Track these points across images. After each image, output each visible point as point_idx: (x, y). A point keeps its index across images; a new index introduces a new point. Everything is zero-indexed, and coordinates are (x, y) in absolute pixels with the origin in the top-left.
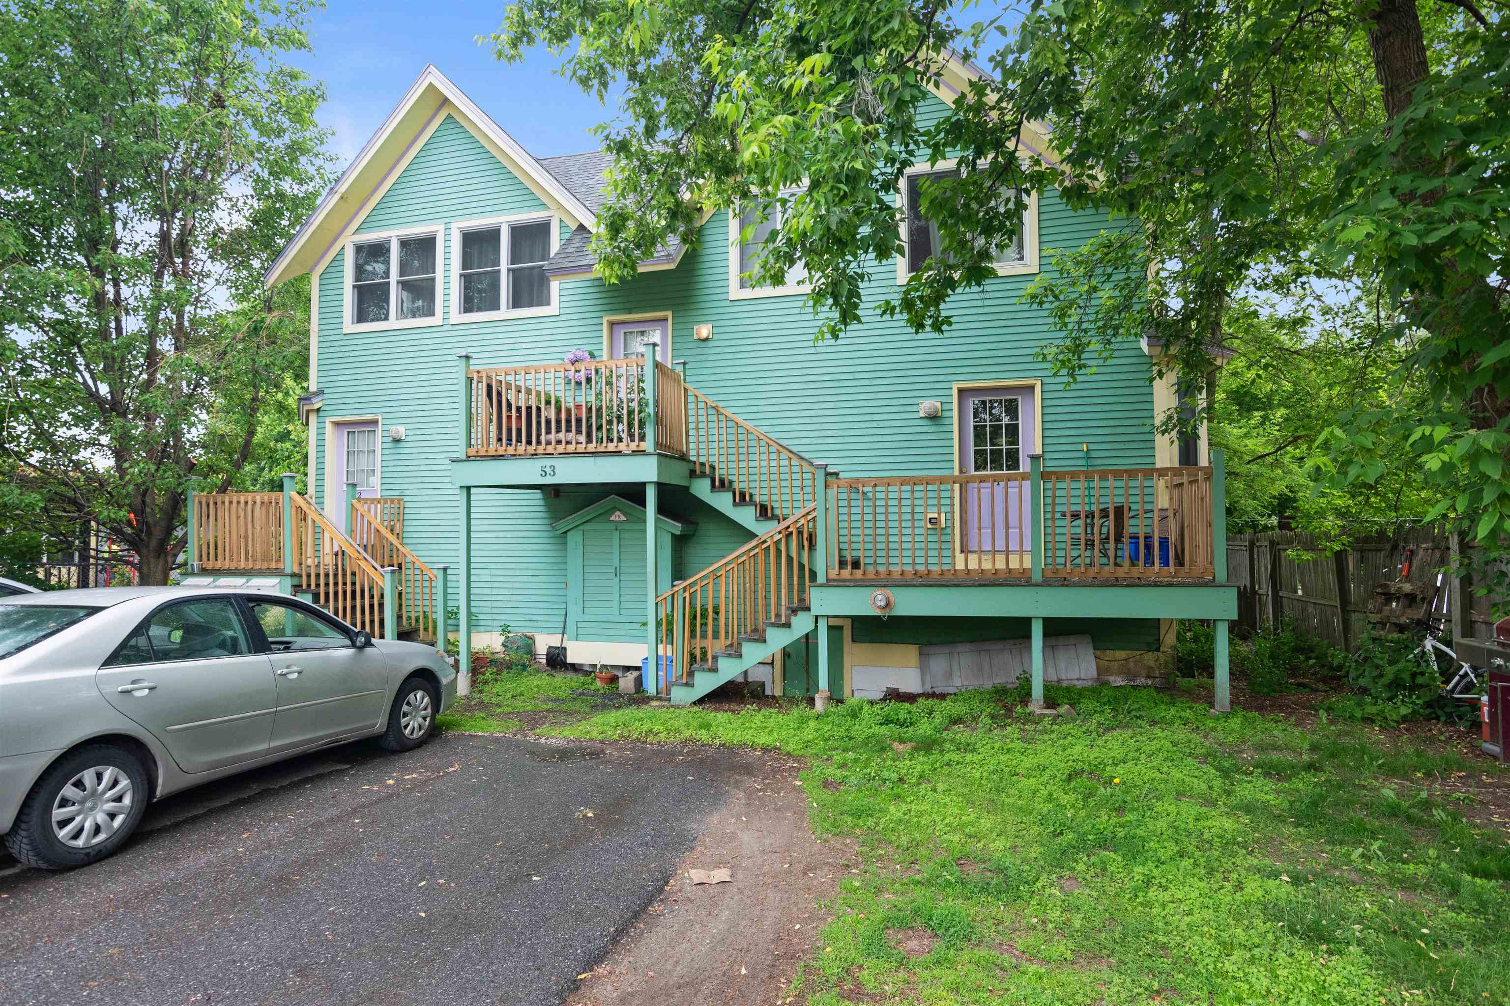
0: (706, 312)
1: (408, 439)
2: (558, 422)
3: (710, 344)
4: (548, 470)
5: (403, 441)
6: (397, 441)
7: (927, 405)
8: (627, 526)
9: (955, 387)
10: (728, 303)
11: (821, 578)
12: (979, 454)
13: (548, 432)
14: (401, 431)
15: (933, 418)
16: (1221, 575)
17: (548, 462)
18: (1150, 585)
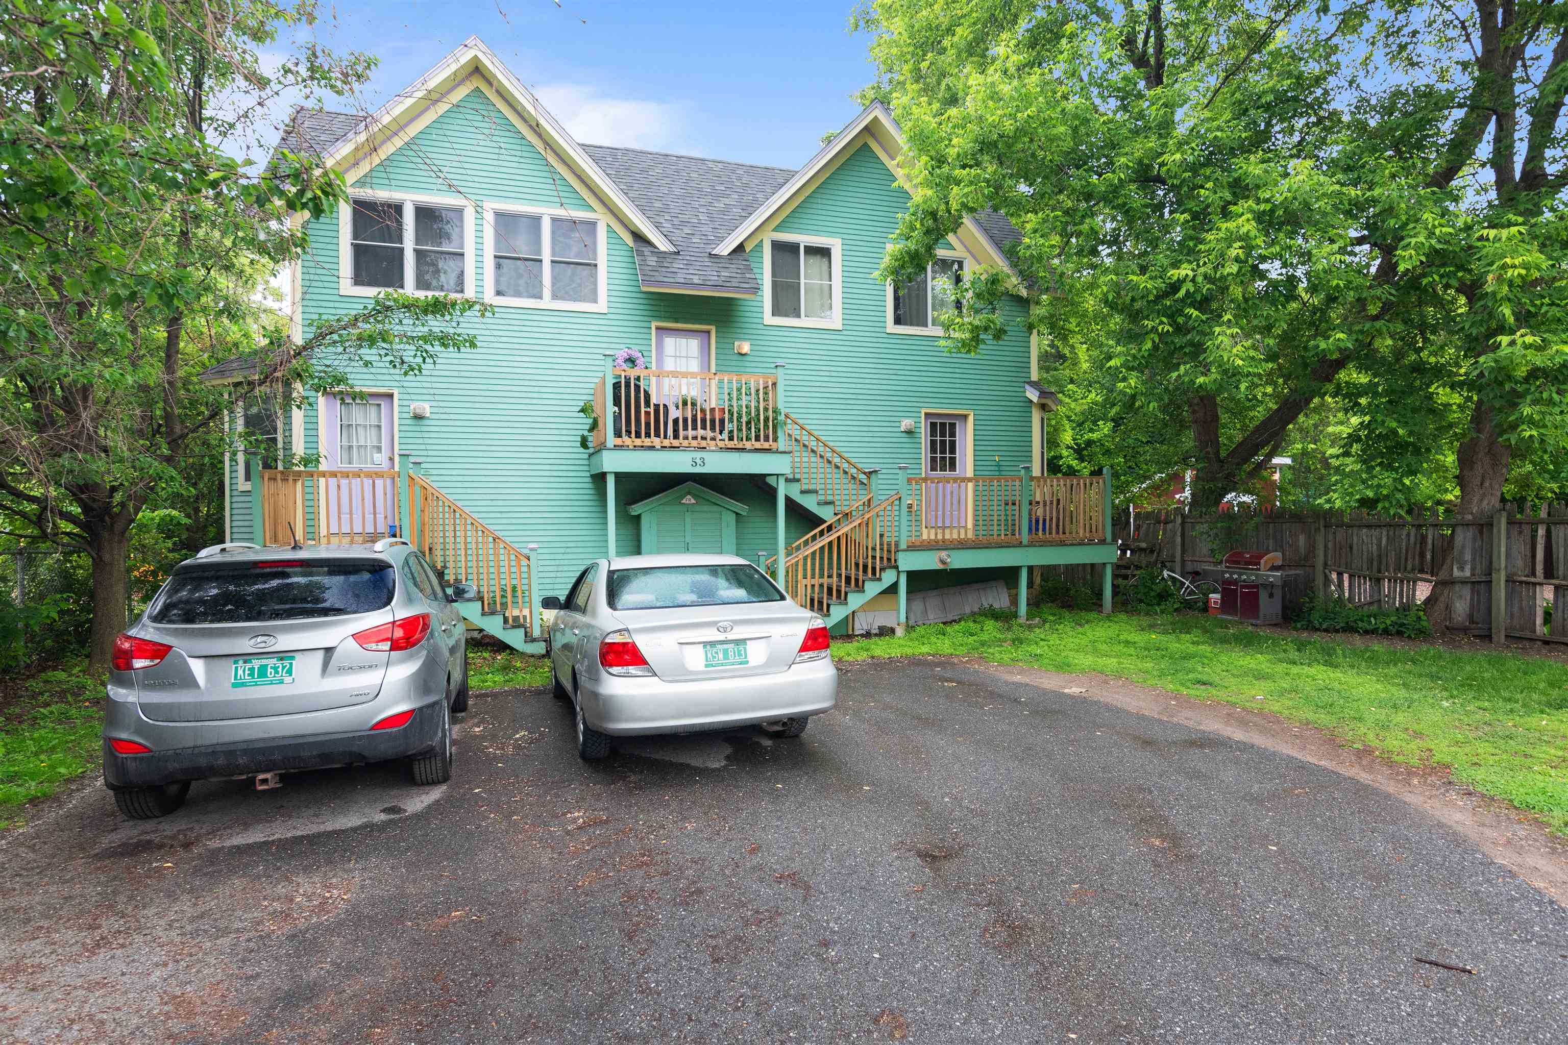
0: (744, 331)
1: (434, 416)
2: (694, 420)
3: (748, 358)
4: (698, 461)
5: (428, 418)
6: (418, 417)
7: (906, 423)
8: (697, 508)
9: (923, 411)
10: (761, 327)
11: (903, 546)
12: (933, 460)
13: (685, 428)
14: (426, 409)
15: (909, 432)
16: (1109, 538)
17: (698, 455)
18: (1080, 544)
